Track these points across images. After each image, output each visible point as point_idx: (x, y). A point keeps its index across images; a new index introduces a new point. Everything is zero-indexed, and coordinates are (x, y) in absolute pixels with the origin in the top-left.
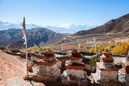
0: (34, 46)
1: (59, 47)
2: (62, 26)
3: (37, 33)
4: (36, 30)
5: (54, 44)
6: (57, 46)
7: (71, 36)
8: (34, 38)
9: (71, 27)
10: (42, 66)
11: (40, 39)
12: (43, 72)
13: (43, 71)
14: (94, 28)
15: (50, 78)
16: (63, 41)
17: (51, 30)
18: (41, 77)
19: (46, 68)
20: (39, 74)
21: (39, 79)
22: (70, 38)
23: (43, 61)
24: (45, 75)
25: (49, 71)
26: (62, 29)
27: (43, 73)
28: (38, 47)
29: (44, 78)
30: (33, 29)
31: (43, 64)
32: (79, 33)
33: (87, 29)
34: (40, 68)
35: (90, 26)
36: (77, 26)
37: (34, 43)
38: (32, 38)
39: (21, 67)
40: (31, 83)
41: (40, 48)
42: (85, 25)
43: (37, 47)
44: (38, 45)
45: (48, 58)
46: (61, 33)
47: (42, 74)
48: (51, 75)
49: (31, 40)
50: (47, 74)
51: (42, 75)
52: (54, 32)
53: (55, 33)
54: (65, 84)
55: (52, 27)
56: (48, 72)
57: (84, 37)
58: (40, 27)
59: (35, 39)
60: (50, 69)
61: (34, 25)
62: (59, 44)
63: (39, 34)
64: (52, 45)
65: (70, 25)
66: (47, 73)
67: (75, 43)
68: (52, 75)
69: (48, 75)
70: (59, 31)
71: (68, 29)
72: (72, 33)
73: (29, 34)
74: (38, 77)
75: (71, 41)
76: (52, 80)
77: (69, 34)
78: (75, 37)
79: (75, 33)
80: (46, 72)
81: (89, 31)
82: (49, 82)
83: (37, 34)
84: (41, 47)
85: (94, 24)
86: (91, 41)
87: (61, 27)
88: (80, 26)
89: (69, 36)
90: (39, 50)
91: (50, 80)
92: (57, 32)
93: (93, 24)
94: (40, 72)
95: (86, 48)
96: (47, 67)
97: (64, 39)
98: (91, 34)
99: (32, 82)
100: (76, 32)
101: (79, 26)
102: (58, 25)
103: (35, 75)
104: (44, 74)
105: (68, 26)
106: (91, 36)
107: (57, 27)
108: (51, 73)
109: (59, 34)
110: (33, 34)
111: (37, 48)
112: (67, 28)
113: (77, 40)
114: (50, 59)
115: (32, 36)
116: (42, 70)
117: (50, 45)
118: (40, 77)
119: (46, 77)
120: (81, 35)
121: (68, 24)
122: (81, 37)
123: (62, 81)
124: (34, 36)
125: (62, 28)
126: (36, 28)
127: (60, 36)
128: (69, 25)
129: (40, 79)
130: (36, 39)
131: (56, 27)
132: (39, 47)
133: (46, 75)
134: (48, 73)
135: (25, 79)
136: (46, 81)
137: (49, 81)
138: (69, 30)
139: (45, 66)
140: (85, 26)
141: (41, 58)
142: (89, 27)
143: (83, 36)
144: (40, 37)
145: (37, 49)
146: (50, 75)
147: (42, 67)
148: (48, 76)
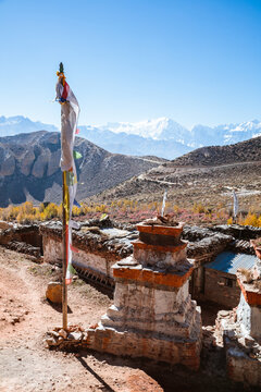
0: (24, 200)
1: (120, 206)
2: (133, 129)
3: (37, 152)
4: (34, 141)
5: (102, 196)
6: (113, 205)
7: (165, 165)
8: (25, 171)
9: (166, 132)
10: (131, 287)
11: (50, 173)
12: (136, 316)
13: (139, 312)
14: (255, 136)
15: (175, 348)
16: (137, 186)
17: (91, 141)
18: (132, 338)
19: (150, 296)
20: (119, 323)
21: (118, 349)
22: (161, 174)
23: (139, 267)
24: (148, 333)
25: (166, 315)
26: (134, 138)
27: (139, 320)
28: (41, 204)
29: (144, 347)
30: (24, 136)
31: (140, 279)
32: (197, 157)
33: (228, 140)
34: (125, 296)
35: (238, 129)
36: (190, 129)
37: (25, 190)
38: (17, 169)
39: (16, 287)
40: (84, 364)
41: (48, 208)
42: (223, 126)
43: (38, 206)
44: (39, 196)
45: (161, 254)
46: (128, 153)
47: (132, 324)
48: (176, 333)
49: (12, 176)
50: (158, 328)
51: (135, 330)
52: (101, 150)
53: (104, 153)
54: (246, 381)
55: (96, 129)
56: (160, 318)
57: (217, 171)
58: (50, 131)
59: (30, 174)
60: (170, 304)
61: (28, 120)
62: (120, 194)
63: (46, 154)
64: (95, 197)
65: (164, 125)
66: (155, 321)
67: (183, 193)
68: (180, 332)
69: (163, 330)
70: (121, 145)
71: (155, 139)
72: (172, 155)
73: (8, 156)
74: (117, 341)
75: (166, 186)
76: (184, 358)
77: (159, 159)
78: (183, 171)
79: (181, 155)
80: (151, 318)
81: (235, 148)
82: (169, 364)
83: (36, 157)
84: (52, 204)
85: (256, 122)
86: (243, 190)
87: (127, 130)
88: (201, 131)
89: (158, 165)
90: (44, 216)
91: (175, 354)
92: (113, 151)
93: (250, 124)
94: (122, 315)
95: (226, 212)
96: (158, 294)
97: (141, 177)
98: (245, 160)
99: (90, 360)
100: (187, 152)
101: (196, 129)
102: (117, 125)
103: (101, 327)
104: (142, 326)
105: (154, 127)
106: (244, 170)
107: (112, 130)
108: (178, 324)
109: (119, 158)
110: (23, 156)
111: (37, 209)
112: (152, 134)
113: (190, 184)
114: (171, 259)
115: (16, 161)
116: (132, 306)
117: (87, 200)
118: (122, 338)
119: (156, 343)
120: (205, 164)
121: (154, 122)
122: (203, 170)
123: (234, 363)
124: (25, 163)
125: (130, 135)
126: (34, 133)
127: (125, 164)
128: (159, 124)
129: (126, 348)
130: (34, 173)
131: (107, 133)
132: (46, 205)
133: (151, 332)
134: (161, 321)
135: (52, 348)
136: (152, 360)
137: (168, 361)
138: (157, 143)
139: (147, 290)
140: (220, 132)
141: (99, 249)
142: (234, 133)
143: (215, 168)
144: (47, 167)
145: (38, 212)
146: (171, 330)
147: (133, 292)
148: (161, 335)
